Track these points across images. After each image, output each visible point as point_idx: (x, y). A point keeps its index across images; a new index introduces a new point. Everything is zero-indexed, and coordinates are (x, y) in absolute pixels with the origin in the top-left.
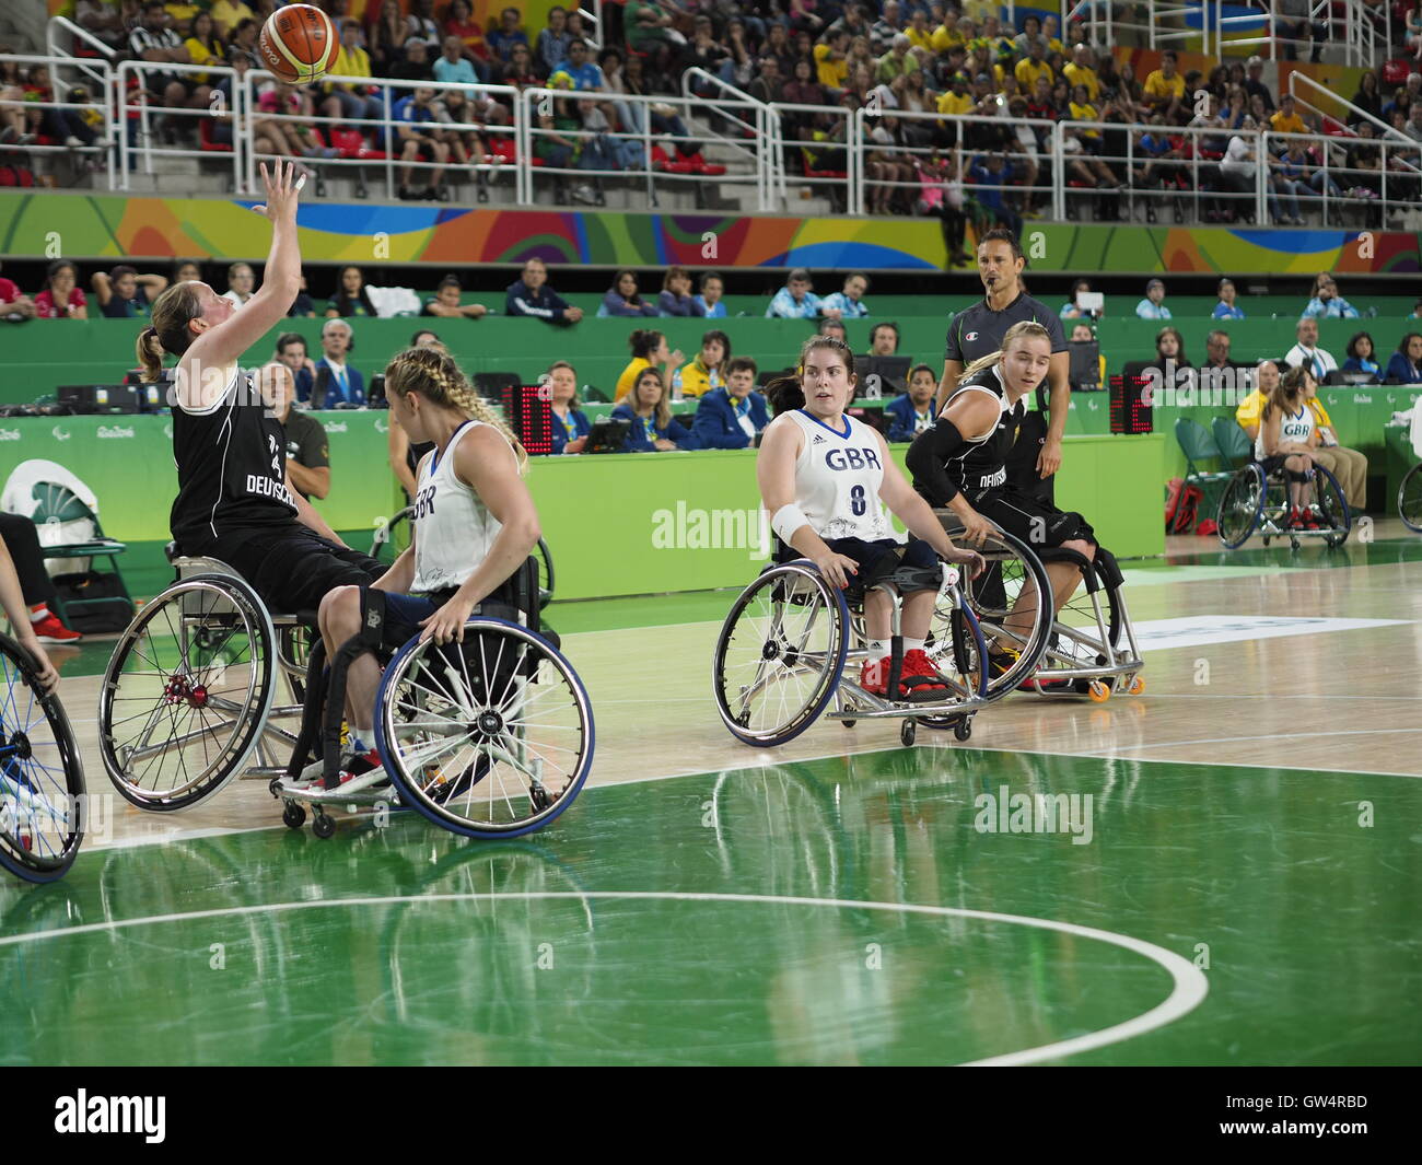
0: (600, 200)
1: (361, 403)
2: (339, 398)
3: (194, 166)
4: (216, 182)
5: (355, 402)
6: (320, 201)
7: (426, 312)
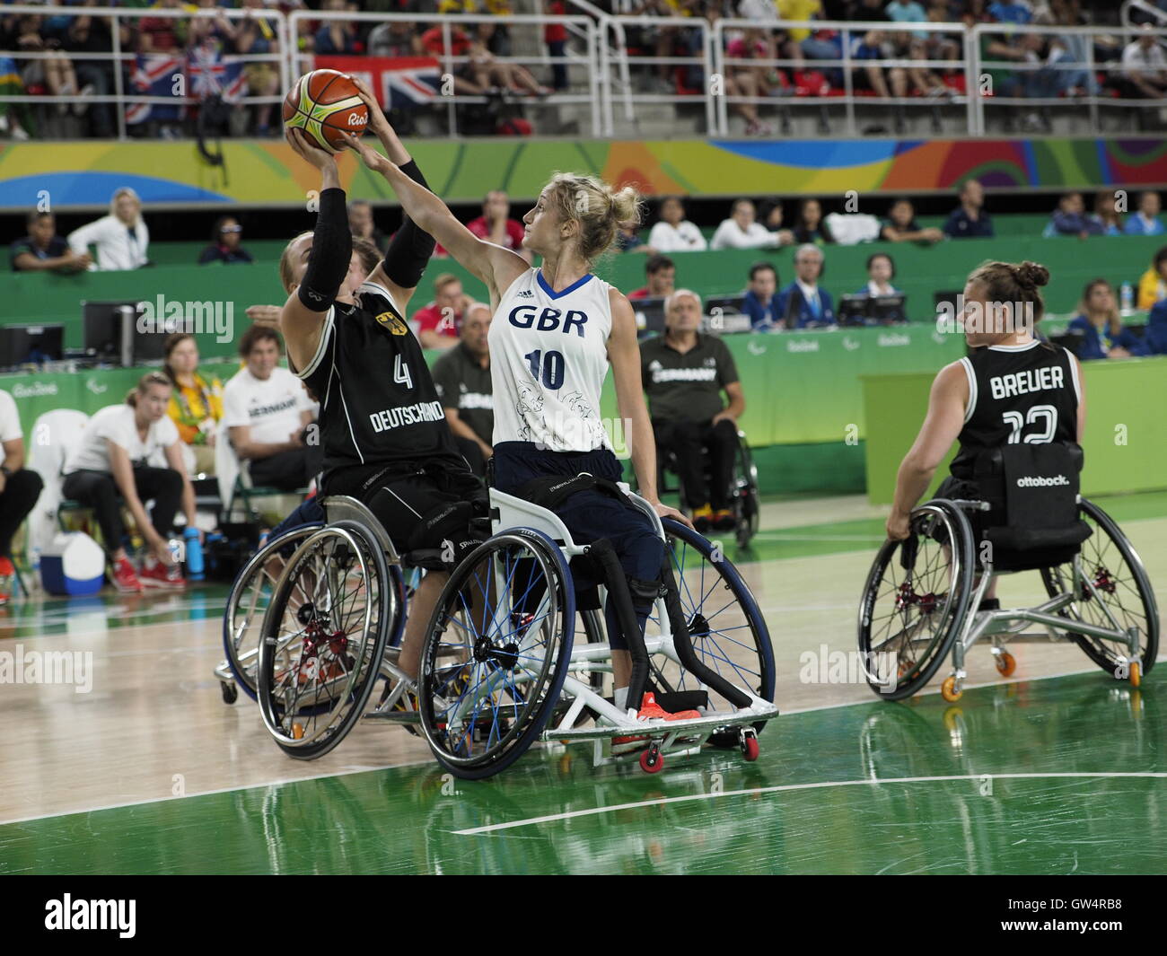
0: (1048, 128)
1: (830, 322)
2: (811, 318)
3: (670, 111)
4: (689, 125)
5: (823, 322)
6: (787, 139)
7: (882, 237)
